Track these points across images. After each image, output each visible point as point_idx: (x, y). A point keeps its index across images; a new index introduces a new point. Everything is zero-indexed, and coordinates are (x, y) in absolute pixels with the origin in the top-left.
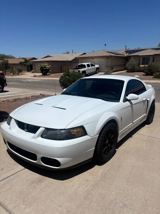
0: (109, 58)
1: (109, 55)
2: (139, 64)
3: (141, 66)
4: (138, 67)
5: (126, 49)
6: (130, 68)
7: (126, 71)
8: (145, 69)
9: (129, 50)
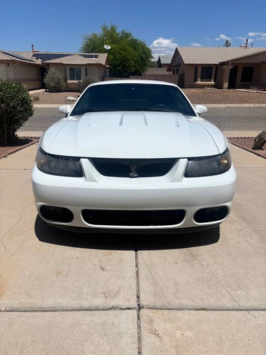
0: (11, 65)
1: (9, 59)
2: (66, 79)
3: (69, 81)
4: (65, 83)
5: (33, 51)
6: (52, 84)
7: (44, 90)
8: (80, 86)
9: (38, 53)
